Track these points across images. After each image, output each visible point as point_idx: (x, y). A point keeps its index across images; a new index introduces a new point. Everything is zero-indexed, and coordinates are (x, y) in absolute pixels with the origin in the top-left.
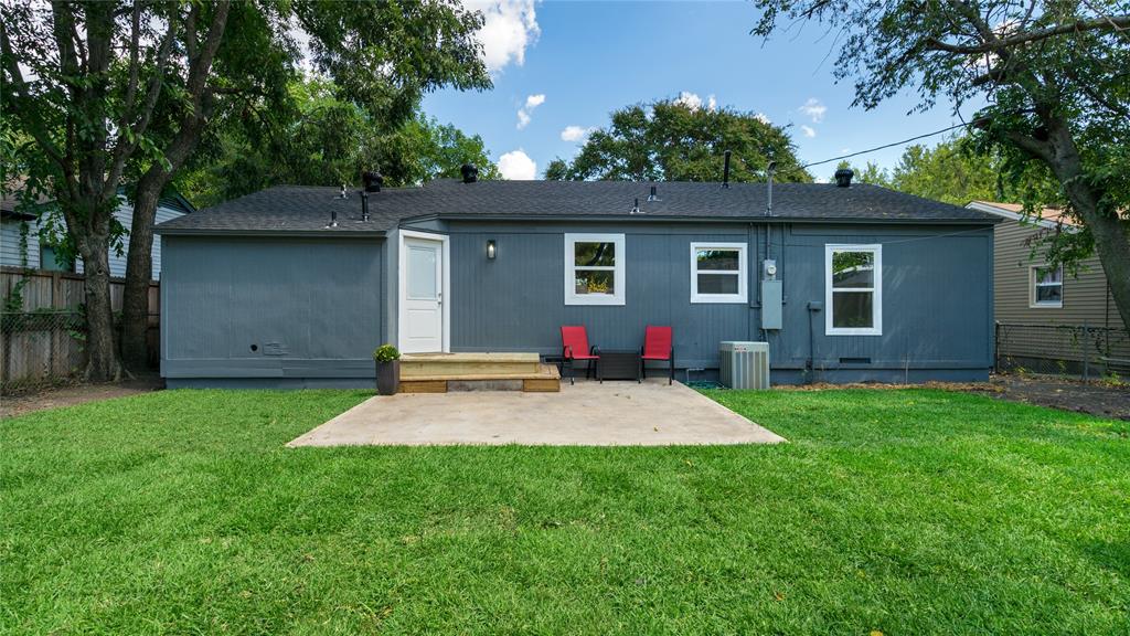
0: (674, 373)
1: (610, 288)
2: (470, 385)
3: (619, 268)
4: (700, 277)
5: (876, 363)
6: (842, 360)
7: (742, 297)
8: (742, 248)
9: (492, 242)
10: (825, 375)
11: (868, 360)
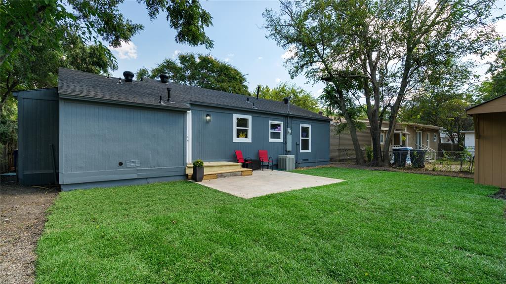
0: (267, 167)
1: (246, 137)
2: (225, 175)
3: (250, 129)
4: (271, 132)
5: (310, 161)
6: (303, 160)
7: (281, 140)
8: (281, 123)
9: (208, 115)
10: (301, 165)
11: (308, 160)
